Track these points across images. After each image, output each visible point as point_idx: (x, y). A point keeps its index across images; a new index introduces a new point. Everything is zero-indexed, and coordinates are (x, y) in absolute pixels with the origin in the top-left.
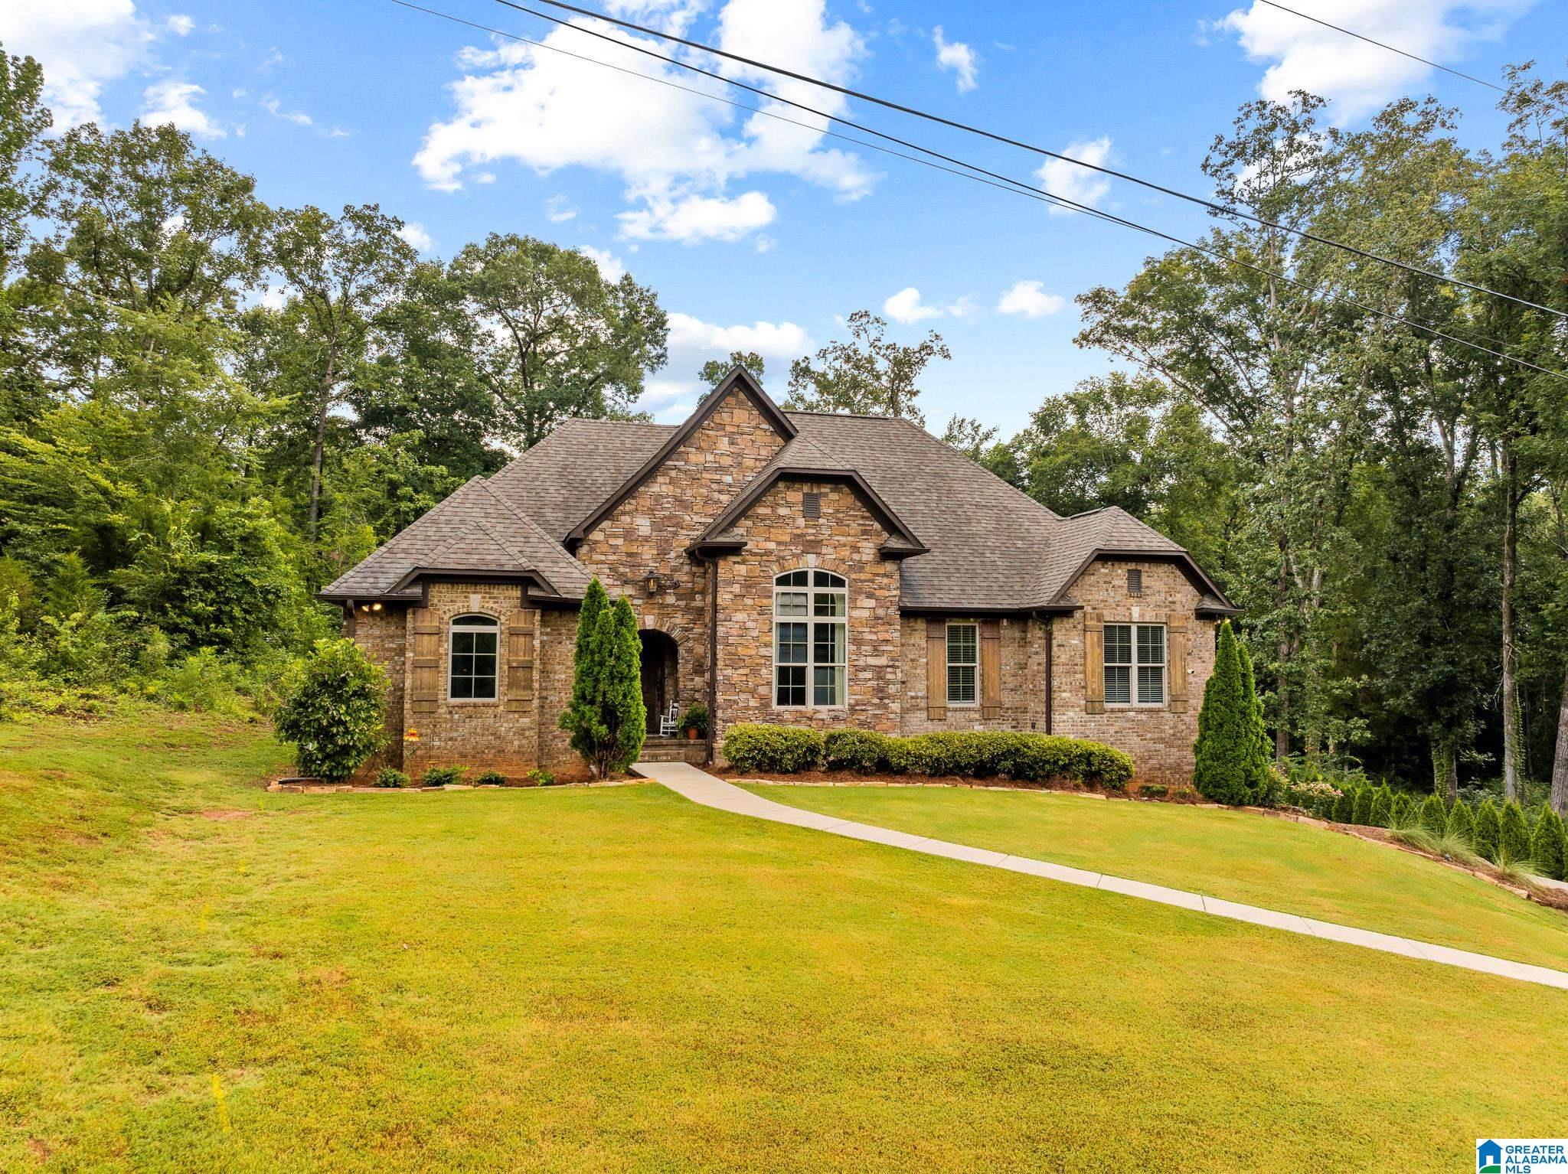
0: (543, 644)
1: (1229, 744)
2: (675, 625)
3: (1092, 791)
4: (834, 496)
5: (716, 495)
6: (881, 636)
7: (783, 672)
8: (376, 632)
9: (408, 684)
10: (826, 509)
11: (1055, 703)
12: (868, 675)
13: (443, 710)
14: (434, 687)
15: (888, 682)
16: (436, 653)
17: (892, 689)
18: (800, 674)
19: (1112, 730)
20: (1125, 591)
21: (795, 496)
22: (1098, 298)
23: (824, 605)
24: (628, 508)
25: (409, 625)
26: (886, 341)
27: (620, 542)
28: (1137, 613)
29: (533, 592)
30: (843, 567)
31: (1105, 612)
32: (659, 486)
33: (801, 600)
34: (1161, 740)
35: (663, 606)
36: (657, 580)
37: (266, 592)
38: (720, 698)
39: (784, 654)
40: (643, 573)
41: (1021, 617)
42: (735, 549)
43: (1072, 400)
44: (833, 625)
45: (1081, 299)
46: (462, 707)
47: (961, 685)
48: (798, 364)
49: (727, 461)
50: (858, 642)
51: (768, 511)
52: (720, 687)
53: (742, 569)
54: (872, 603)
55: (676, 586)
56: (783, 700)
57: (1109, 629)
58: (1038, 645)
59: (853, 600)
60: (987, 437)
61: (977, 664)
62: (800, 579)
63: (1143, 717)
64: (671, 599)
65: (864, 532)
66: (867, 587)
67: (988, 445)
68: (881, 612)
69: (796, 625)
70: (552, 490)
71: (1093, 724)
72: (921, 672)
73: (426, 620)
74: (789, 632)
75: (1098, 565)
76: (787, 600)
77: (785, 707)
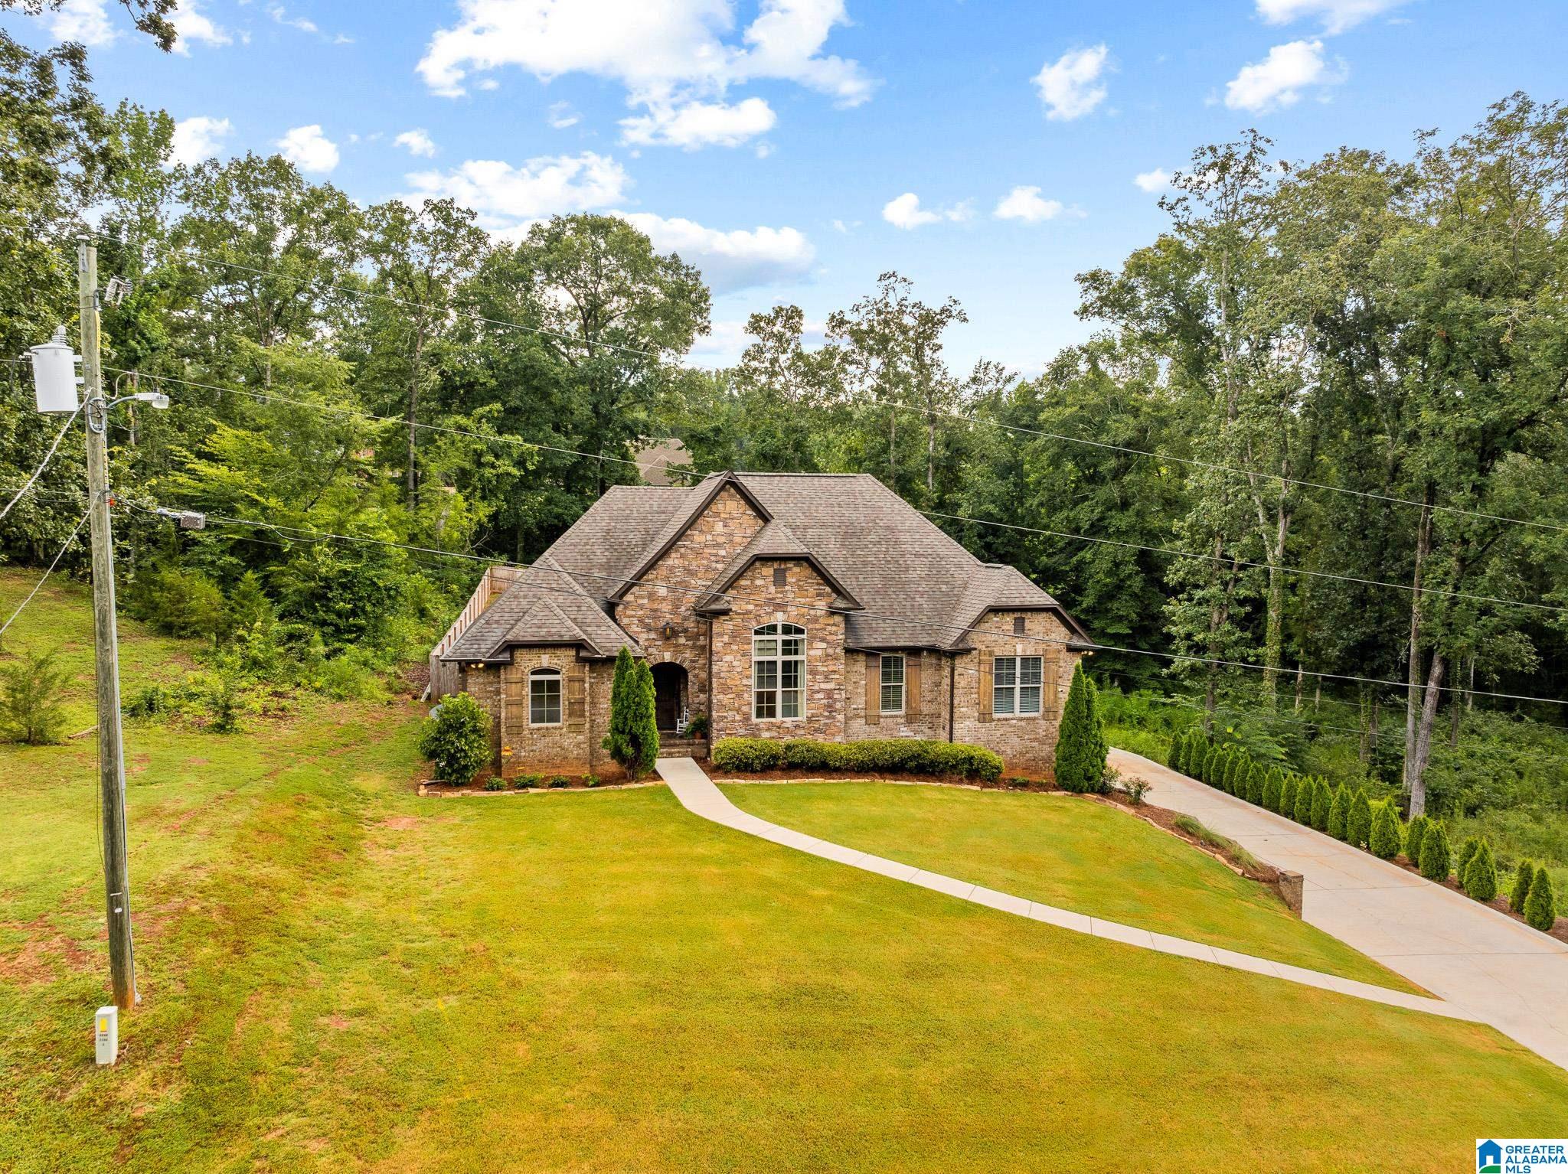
0: (591, 685)
1: (1073, 750)
2: (685, 658)
3: (971, 784)
4: (796, 570)
5: (714, 565)
6: (831, 668)
7: (760, 696)
8: (481, 680)
9: (503, 715)
10: (791, 579)
11: (956, 715)
12: (821, 696)
13: (526, 732)
14: (521, 717)
15: (835, 701)
16: (521, 694)
17: (838, 705)
18: (771, 697)
19: (998, 734)
20: (1012, 633)
21: (768, 571)
22: (1094, 279)
23: (789, 647)
24: (651, 577)
25: (502, 677)
26: (911, 300)
27: (646, 601)
28: (1021, 649)
29: (583, 654)
30: (801, 622)
31: (996, 650)
32: (673, 560)
33: (772, 645)
34: (1036, 740)
35: (677, 645)
36: (672, 629)
37: (388, 589)
38: (715, 714)
39: (760, 684)
40: (662, 623)
41: (934, 651)
42: (725, 612)
43: (1085, 351)
44: (796, 662)
45: (1081, 279)
46: (539, 729)
47: (891, 699)
48: (833, 317)
49: (721, 539)
50: (813, 672)
51: (748, 582)
52: (715, 707)
53: (730, 625)
54: (824, 645)
55: (686, 631)
56: (760, 714)
57: (999, 661)
58: (947, 672)
59: (810, 643)
60: (1009, 380)
61: (904, 684)
62: (772, 629)
63: (1023, 723)
64: (682, 640)
65: (818, 595)
66: (820, 634)
67: (1011, 387)
68: (830, 651)
69: (769, 662)
70: (598, 552)
71: (984, 729)
72: (861, 690)
73: (513, 673)
74: (763, 667)
75: (991, 615)
76: (762, 645)
77: (760, 720)
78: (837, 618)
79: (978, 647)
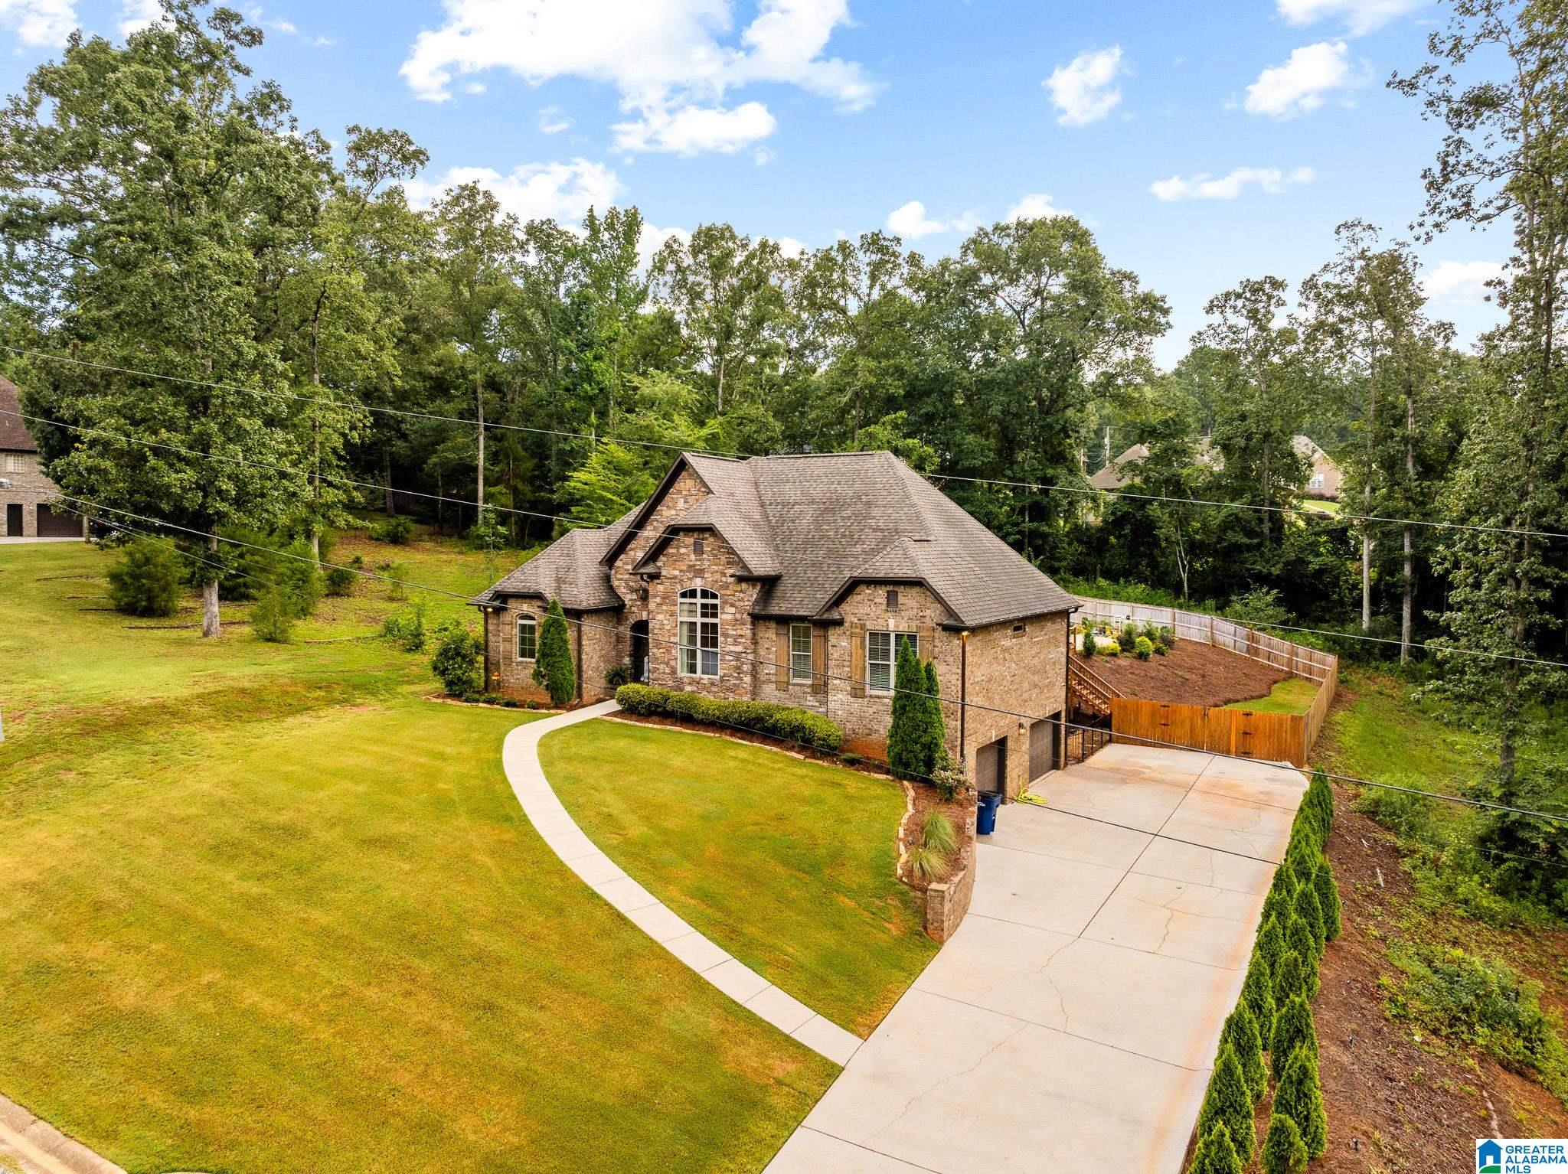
3: (798, 752)
4: (711, 539)
6: (739, 632)
7: (684, 652)
9: (502, 649)
10: (707, 548)
11: (830, 687)
12: (730, 657)
13: (515, 664)
14: (512, 652)
15: (743, 663)
16: (513, 634)
17: (745, 668)
18: (693, 655)
19: (871, 711)
20: (884, 607)
21: (690, 540)
23: (707, 611)
25: (502, 619)
27: (630, 567)
28: (893, 624)
29: (543, 604)
30: (717, 586)
31: (868, 623)
32: (648, 532)
33: (693, 608)
38: (651, 666)
39: (684, 642)
40: (639, 586)
42: (658, 576)
44: (711, 624)
46: (521, 662)
47: (800, 667)
50: (725, 635)
51: (674, 550)
52: (651, 659)
53: (661, 588)
54: (733, 610)
56: (684, 669)
57: (873, 635)
59: (723, 608)
61: (811, 654)
62: (692, 594)
65: (728, 563)
66: (731, 599)
68: (738, 616)
69: (690, 623)
71: (856, 705)
72: (772, 656)
73: (506, 617)
74: (685, 628)
75: (863, 587)
76: (686, 607)
77: (683, 674)
78: (744, 586)
79: (849, 619)
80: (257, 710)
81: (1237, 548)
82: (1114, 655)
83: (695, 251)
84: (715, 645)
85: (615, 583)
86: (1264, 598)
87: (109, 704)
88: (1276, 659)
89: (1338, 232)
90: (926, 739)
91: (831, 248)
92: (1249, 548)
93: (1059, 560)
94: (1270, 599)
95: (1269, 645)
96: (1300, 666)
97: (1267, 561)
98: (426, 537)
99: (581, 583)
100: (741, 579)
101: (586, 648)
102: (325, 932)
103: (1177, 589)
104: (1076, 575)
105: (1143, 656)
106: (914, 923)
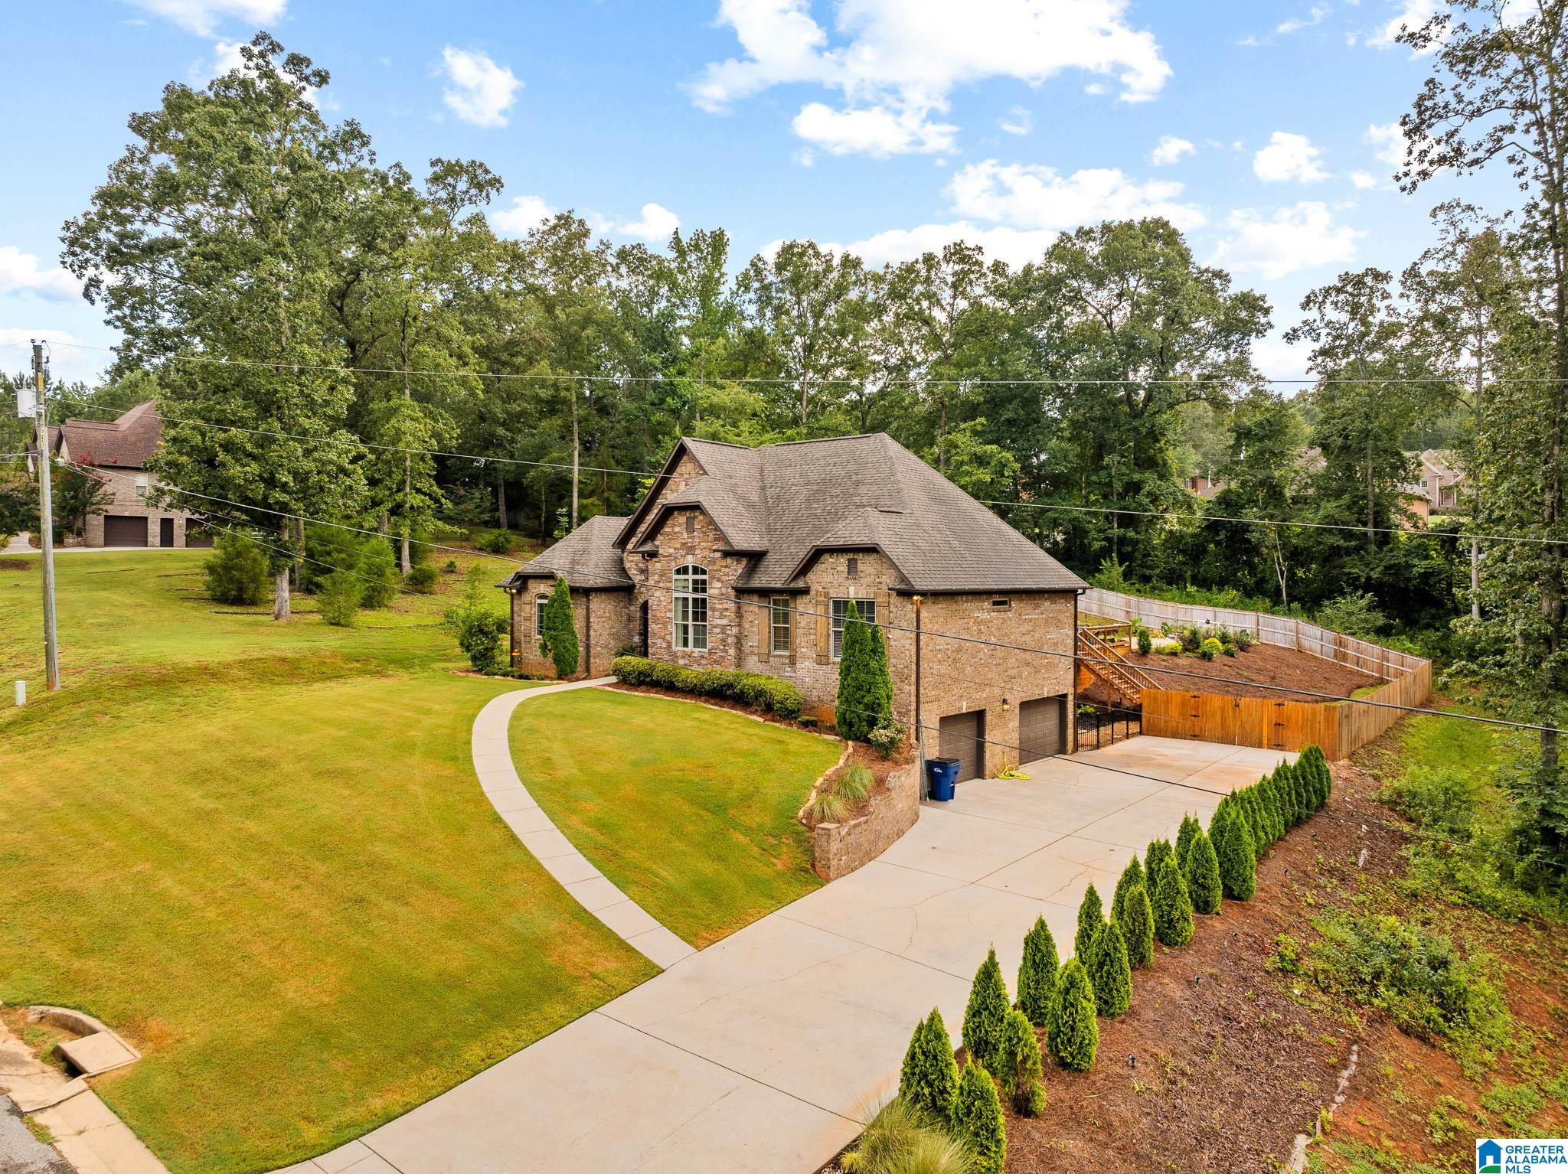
4: (697, 517)
6: (725, 606)
7: (678, 627)
9: (522, 628)
10: (695, 526)
12: (717, 630)
13: (533, 641)
14: (532, 630)
15: (728, 636)
16: (531, 613)
17: (730, 640)
18: (686, 629)
19: (834, 677)
20: (845, 575)
21: (682, 519)
23: (698, 586)
25: (523, 600)
28: (854, 592)
30: (706, 562)
31: (831, 591)
33: (686, 584)
38: (650, 641)
39: (678, 616)
44: (702, 600)
46: (539, 640)
47: (780, 639)
50: (713, 609)
53: (658, 565)
54: (719, 585)
56: (678, 644)
57: (837, 604)
59: (711, 583)
61: (790, 626)
62: (684, 570)
65: (716, 539)
66: (718, 574)
68: (724, 590)
69: (683, 599)
71: (822, 672)
72: (755, 629)
73: (527, 597)
74: (680, 603)
75: (826, 556)
76: (680, 584)
77: (678, 648)
78: (729, 560)
79: (815, 588)
80: (292, 675)
81: (1336, 551)
82: (1174, 654)
83: (780, 268)
84: (704, 619)
85: (627, 565)
86: (1356, 604)
87: (160, 665)
88: (1365, 664)
89: (1434, 214)
90: (867, 699)
91: (917, 262)
92: (1348, 552)
93: (1151, 568)
94: (1363, 603)
95: (1357, 650)
96: (1392, 671)
97: (1367, 565)
98: (526, 548)
99: (591, 564)
100: (727, 554)
101: (594, 625)
102: (251, 838)
103: (1275, 597)
104: (1170, 584)
105: (1206, 656)
106: (803, 860)
